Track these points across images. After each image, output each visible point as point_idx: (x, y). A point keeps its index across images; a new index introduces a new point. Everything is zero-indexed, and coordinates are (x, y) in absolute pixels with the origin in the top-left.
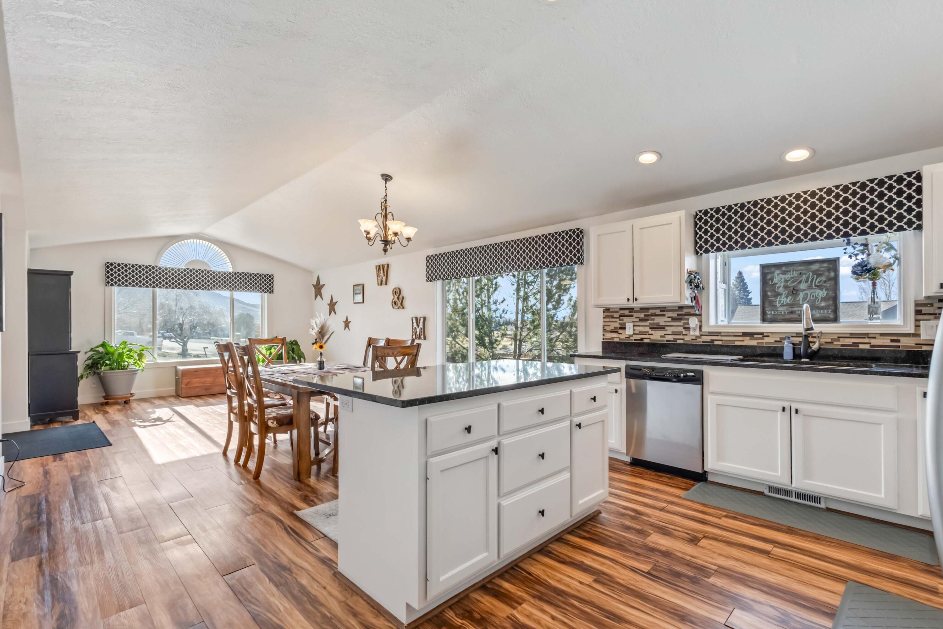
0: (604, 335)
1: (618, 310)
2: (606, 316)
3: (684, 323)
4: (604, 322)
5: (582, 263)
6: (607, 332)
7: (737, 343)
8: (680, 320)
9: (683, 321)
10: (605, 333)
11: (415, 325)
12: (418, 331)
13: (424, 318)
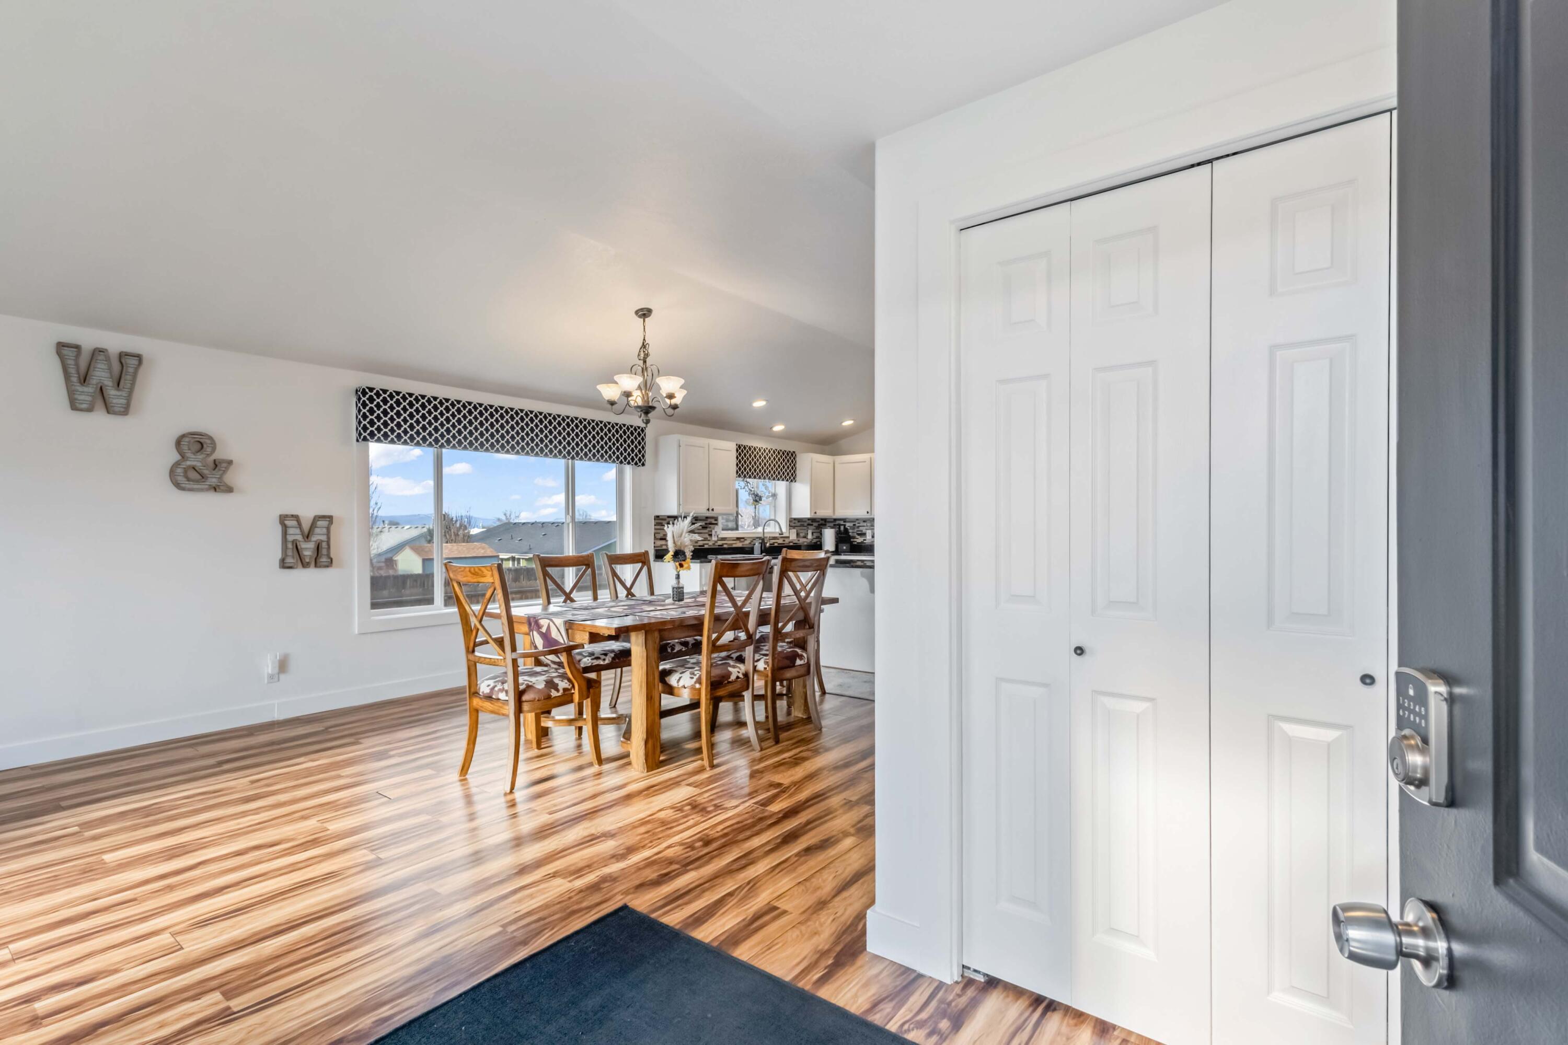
0: (654, 543)
1: (666, 517)
2: (657, 523)
3: (709, 531)
4: (655, 529)
5: (643, 465)
6: (657, 539)
7: (734, 546)
8: (706, 528)
9: (708, 529)
10: (656, 541)
11: (294, 534)
12: (308, 549)
13: (330, 519)
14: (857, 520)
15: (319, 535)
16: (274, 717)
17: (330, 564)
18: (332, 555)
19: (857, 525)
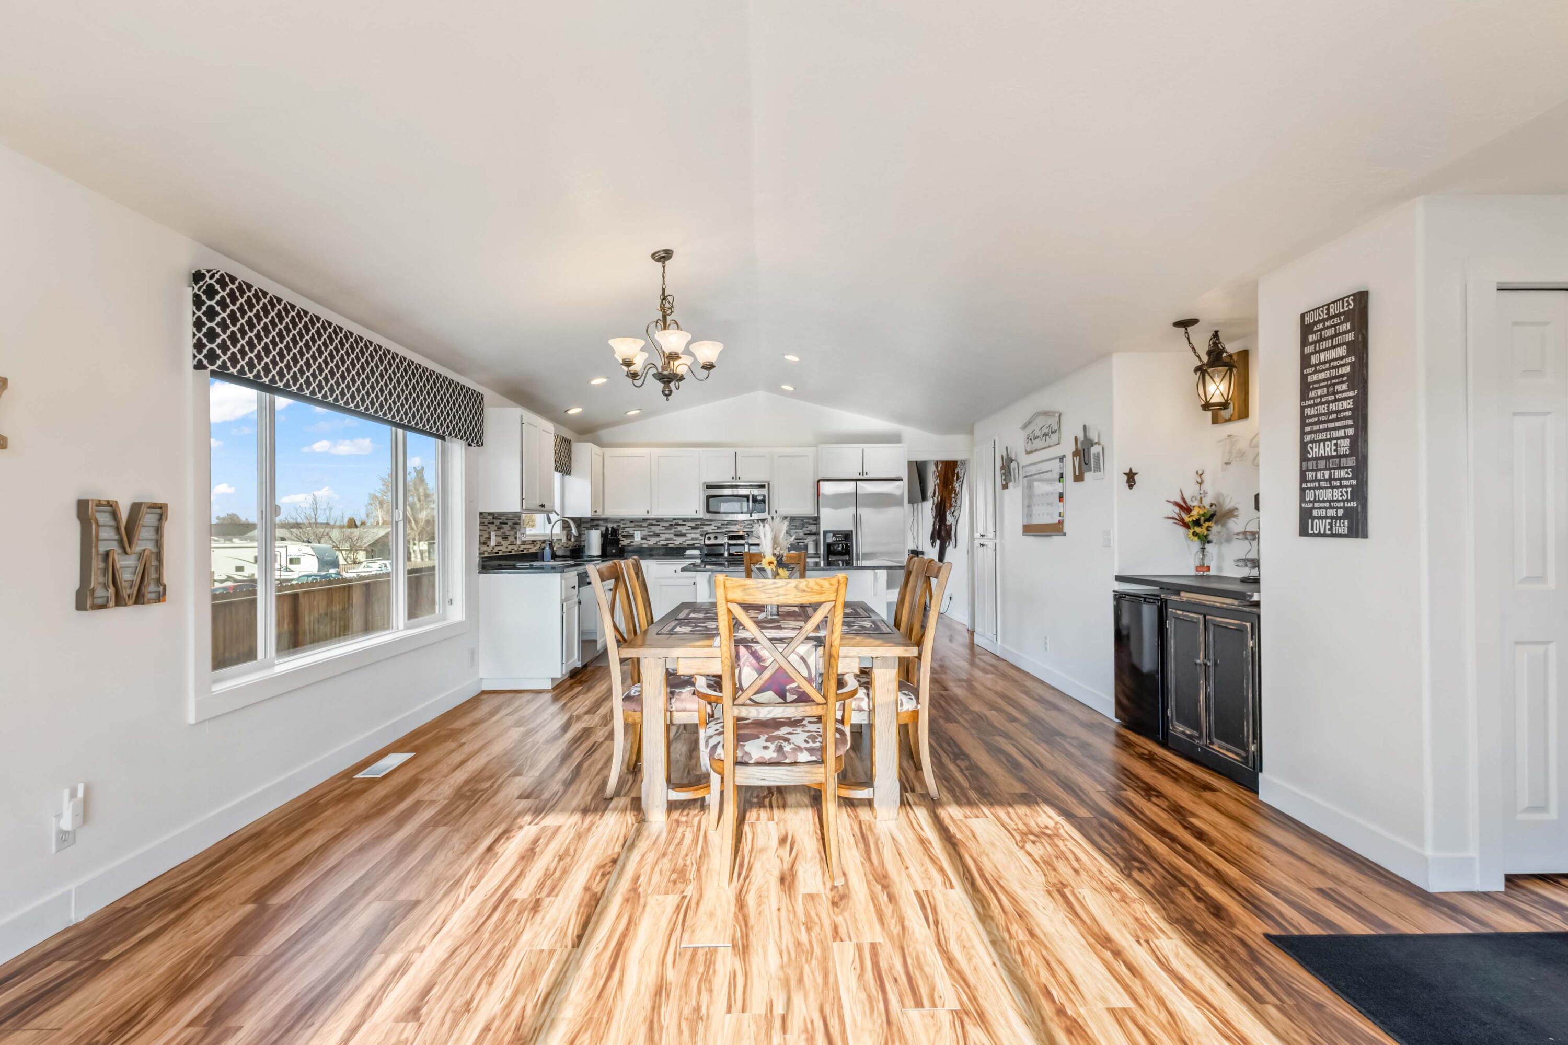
11: (107, 538)
12: (127, 566)
13: (160, 510)
14: (622, 520)
15: (144, 542)
16: (70, 921)
17: (160, 597)
18: (165, 580)
19: (622, 526)
